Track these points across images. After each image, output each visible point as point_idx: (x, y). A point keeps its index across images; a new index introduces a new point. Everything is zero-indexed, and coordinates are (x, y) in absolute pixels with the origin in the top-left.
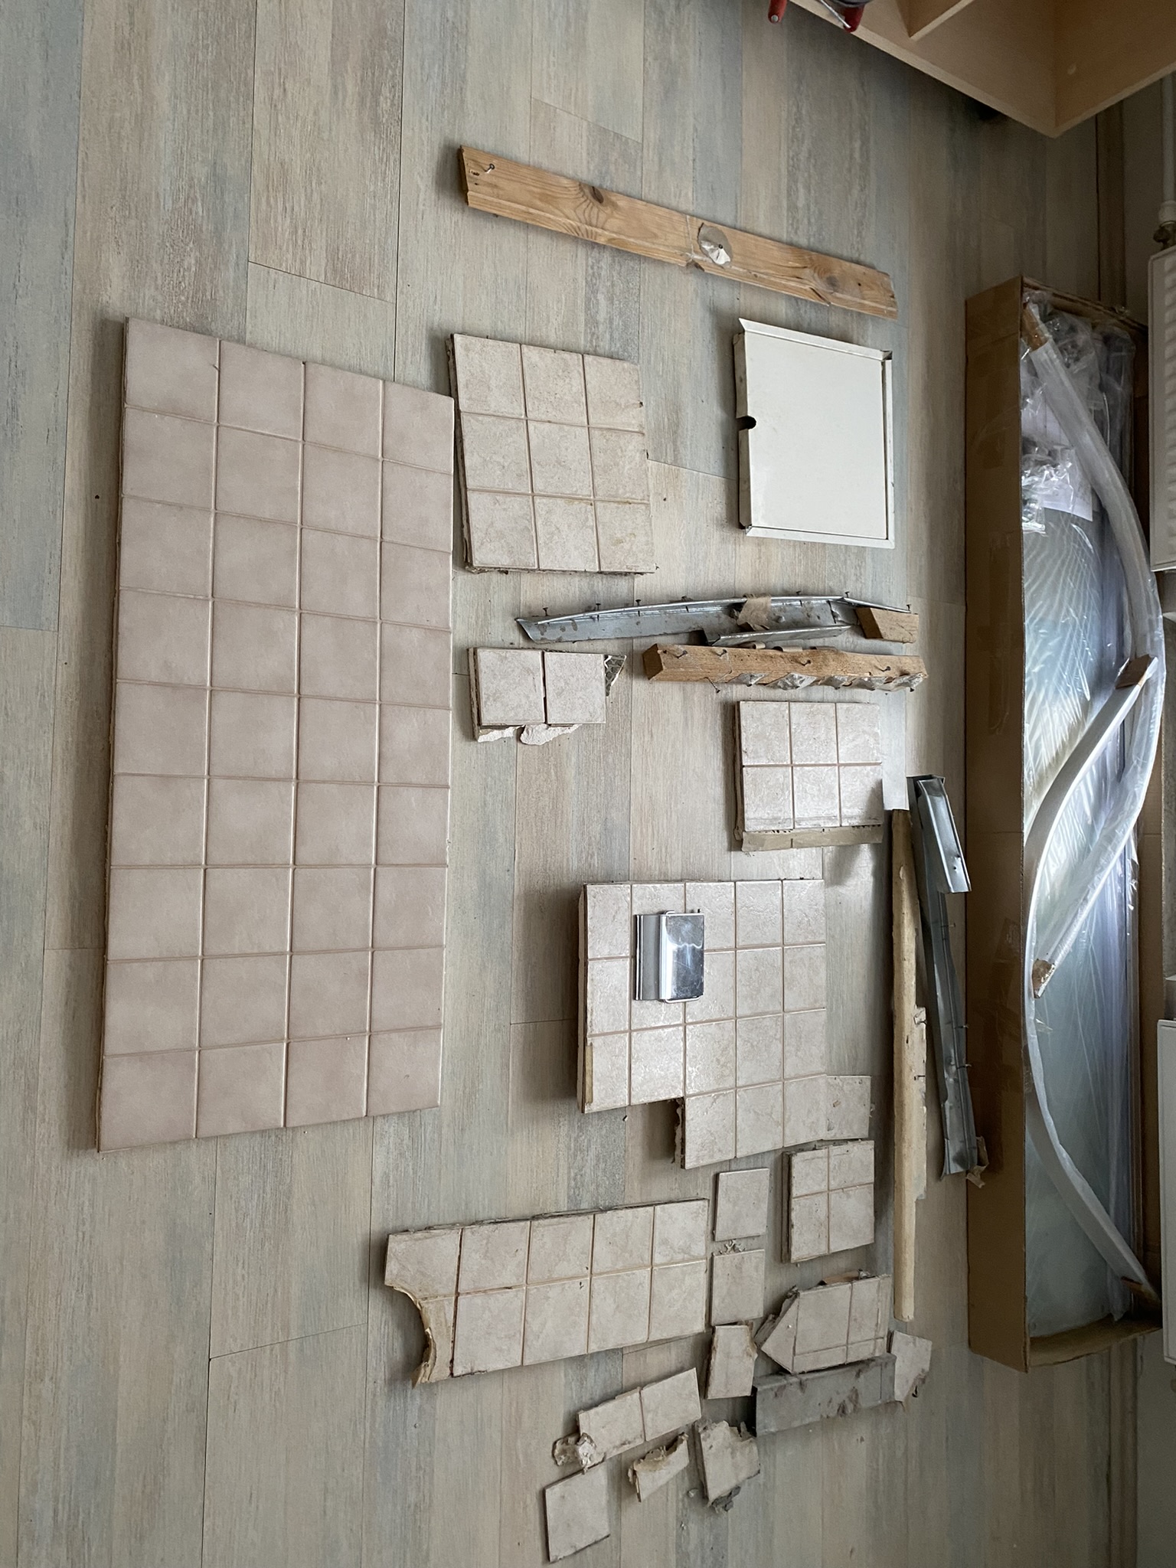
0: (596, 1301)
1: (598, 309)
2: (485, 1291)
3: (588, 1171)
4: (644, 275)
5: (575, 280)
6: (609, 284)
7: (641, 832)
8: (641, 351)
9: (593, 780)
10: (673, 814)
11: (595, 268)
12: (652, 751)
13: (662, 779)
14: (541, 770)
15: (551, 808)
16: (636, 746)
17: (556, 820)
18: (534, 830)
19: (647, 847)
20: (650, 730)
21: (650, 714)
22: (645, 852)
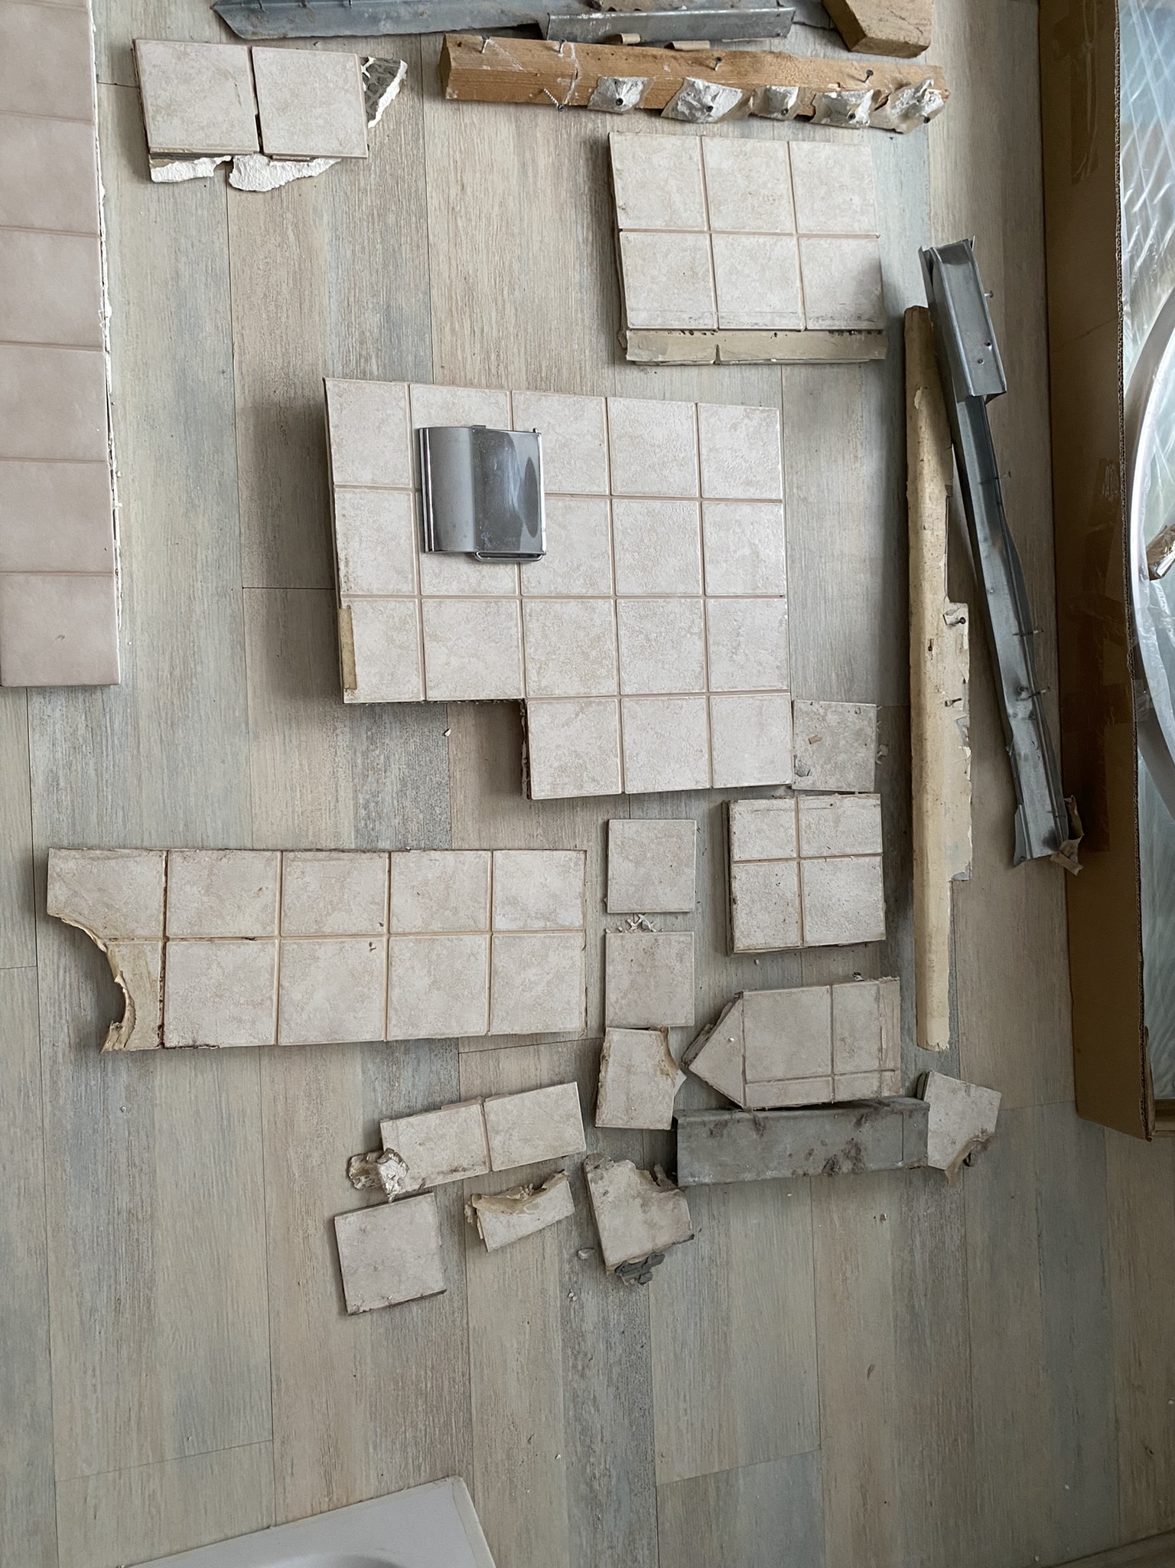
0: (397, 971)
2: (211, 939)
3: (388, 799)
7: (453, 330)
9: (363, 248)
10: (508, 305)
12: (463, 210)
13: (485, 251)
14: (271, 231)
15: (292, 285)
16: (435, 202)
17: (301, 304)
18: (264, 316)
19: (463, 351)
20: (459, 178)
21: (458, 155)
22: (460, 358)
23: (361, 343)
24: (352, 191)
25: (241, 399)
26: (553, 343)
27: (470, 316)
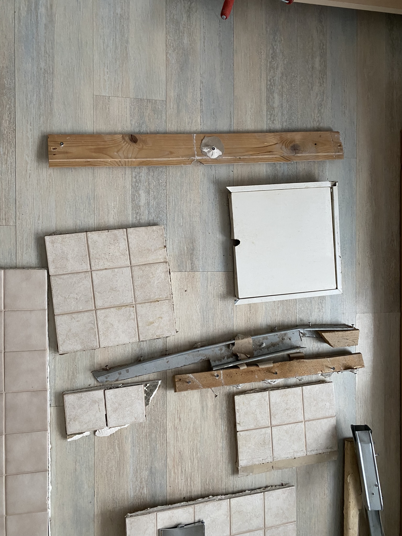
1: (140, 199)
4: (169, 173)
5: (124, 187)
6: (147, 183)
7: (174, 473)
8: (168, 215)
9: (143, 448)
10: (195, 459)
11: (137, 177)
12: (180, 427)
13: (187, 441)
14: (110, 448)
15: (116, 466)
16: (170, 427)
17: (119, 473)
18: (106, 480)
19: (178, 479)
20: (179, 416)
21: (179, 408)
22: (177, 482)
23: (141, 483)
24: (139, 428)
25: (97, 510)
26: (211, 471)
27: (181, 466)
